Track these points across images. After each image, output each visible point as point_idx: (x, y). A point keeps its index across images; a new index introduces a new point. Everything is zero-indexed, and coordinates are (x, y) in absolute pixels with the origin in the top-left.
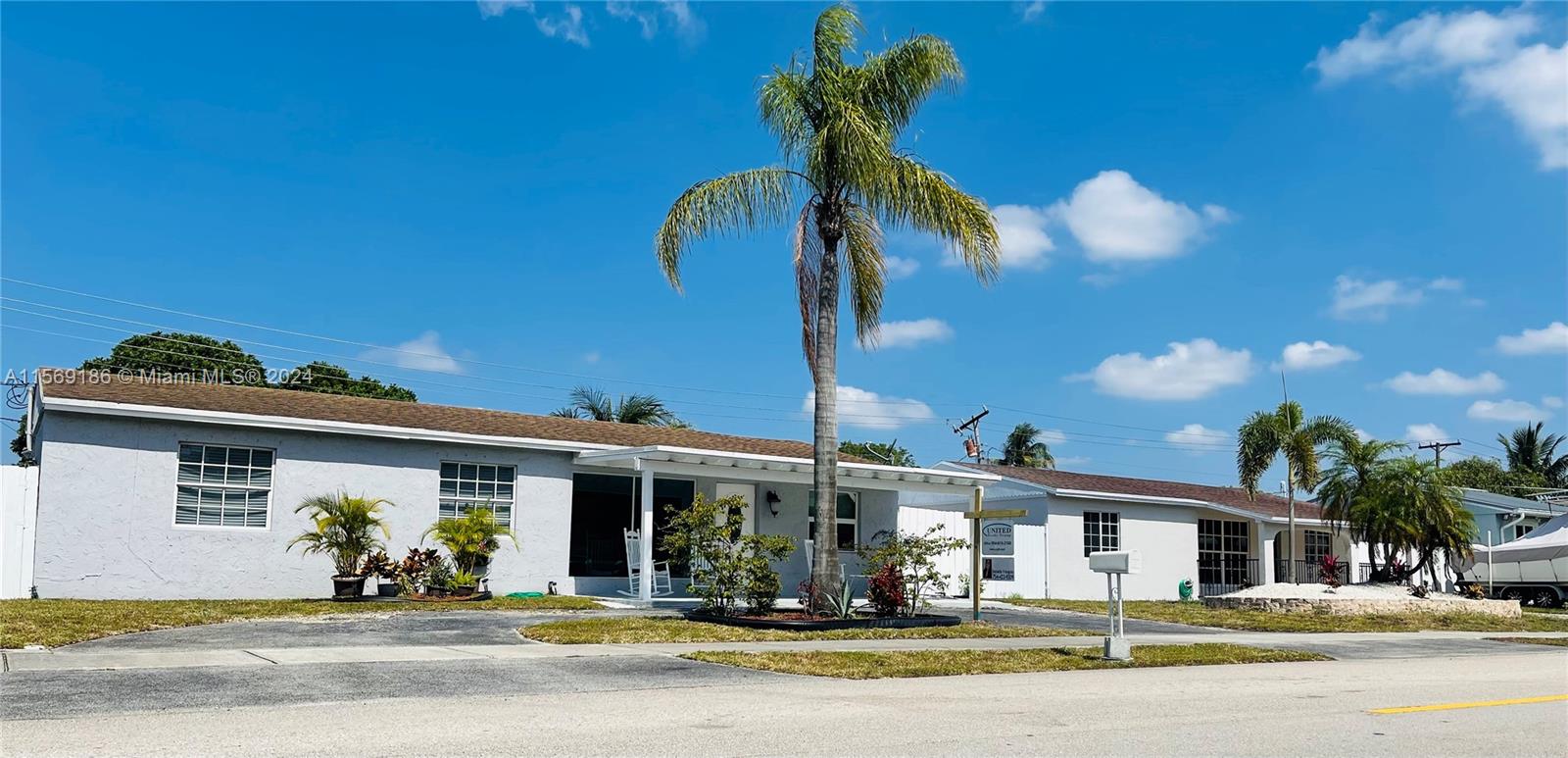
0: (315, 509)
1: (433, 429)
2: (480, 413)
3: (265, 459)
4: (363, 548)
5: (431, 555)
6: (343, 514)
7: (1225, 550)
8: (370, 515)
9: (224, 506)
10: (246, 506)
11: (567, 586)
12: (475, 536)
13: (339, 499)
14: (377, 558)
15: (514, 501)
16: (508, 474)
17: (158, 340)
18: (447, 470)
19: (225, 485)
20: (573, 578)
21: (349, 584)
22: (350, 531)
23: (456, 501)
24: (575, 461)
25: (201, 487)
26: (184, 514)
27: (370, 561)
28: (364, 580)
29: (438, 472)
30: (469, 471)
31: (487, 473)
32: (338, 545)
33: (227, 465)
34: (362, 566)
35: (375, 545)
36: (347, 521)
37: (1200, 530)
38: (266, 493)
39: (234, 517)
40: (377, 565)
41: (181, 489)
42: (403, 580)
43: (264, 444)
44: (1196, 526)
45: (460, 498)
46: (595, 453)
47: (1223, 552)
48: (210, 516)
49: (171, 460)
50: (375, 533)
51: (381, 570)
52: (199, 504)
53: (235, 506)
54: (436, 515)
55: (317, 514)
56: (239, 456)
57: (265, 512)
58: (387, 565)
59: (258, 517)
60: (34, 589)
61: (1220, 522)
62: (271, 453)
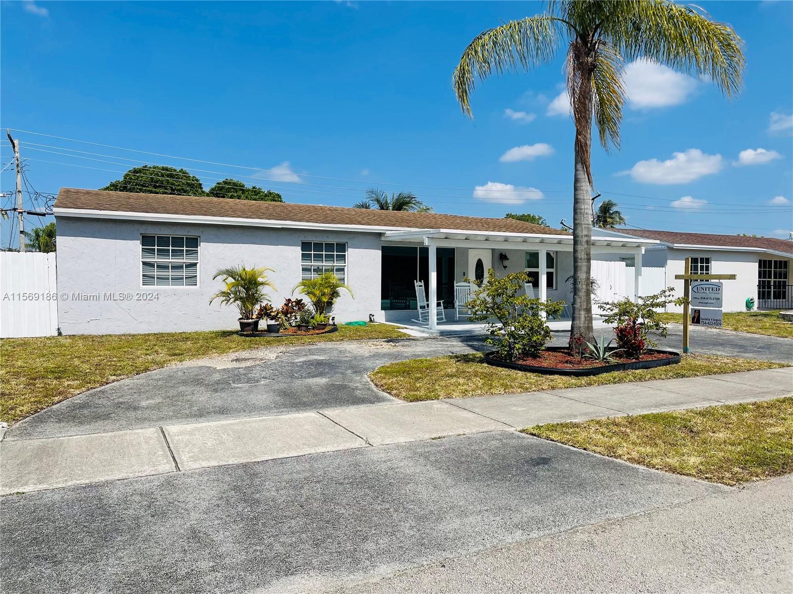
0: (225, 276)
1: (295, 221)
2: (321, 208)
3: (193, 243)
4: (257, 301)
5: (299, 302)
6: (242, 279)
7: (774, 278)
8: (260, 280)
9: (170, 273)
10: (184, 273)
11: (381, 317)
12: (326, 291)
13: (239, 270)
14: (265, 308)
15: (346, 264)
16: (342, 247)
17: (146, 170)
18: (305, 246)
19: (170, 261)
20: (383, 311)
21: (249, 324)
22: (248, 290)
23: (311, 265)
24: (383, 239)
25: (156, 262)
26: (148, 279)
27: (261, 310)
28: (258, 321)
29: (300, 248)
30: (318, 246)
31: (330, 247)
32: (241, 298)
33: (170, 248)
34: (257, 313)
35: (264, 298)
36: (245, 284)
37: (760, 267)
38: (195, 264)
39: (177, 280)
40: (265, 312)
41: (144, 263)
42: (282, 320)
43: (193, 233)
44: (757, 264)
45: (315, 264)
46: (396, 233)
47: (772, 280)
48: (163, 279)
49: (136, 246)
50: (263, 290)
51: (268, 315)
52: (156, 273)
53: (177, 273)
54: (299, 276)
55: (226, 279)
56: (178, 242)
57: (196, 276)
58: (272, 312)
59: (192, 280)
60: (59, 329)
61: (771, 261)
62: (197, 239)
